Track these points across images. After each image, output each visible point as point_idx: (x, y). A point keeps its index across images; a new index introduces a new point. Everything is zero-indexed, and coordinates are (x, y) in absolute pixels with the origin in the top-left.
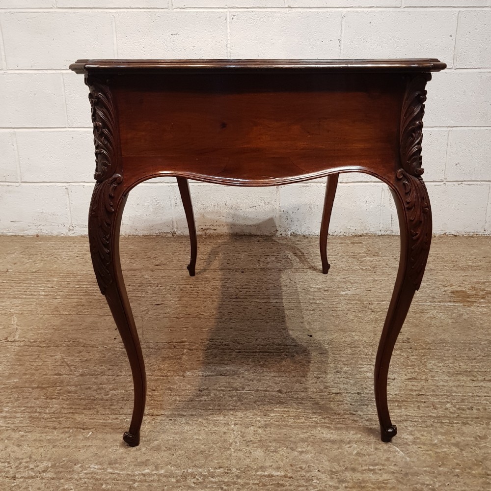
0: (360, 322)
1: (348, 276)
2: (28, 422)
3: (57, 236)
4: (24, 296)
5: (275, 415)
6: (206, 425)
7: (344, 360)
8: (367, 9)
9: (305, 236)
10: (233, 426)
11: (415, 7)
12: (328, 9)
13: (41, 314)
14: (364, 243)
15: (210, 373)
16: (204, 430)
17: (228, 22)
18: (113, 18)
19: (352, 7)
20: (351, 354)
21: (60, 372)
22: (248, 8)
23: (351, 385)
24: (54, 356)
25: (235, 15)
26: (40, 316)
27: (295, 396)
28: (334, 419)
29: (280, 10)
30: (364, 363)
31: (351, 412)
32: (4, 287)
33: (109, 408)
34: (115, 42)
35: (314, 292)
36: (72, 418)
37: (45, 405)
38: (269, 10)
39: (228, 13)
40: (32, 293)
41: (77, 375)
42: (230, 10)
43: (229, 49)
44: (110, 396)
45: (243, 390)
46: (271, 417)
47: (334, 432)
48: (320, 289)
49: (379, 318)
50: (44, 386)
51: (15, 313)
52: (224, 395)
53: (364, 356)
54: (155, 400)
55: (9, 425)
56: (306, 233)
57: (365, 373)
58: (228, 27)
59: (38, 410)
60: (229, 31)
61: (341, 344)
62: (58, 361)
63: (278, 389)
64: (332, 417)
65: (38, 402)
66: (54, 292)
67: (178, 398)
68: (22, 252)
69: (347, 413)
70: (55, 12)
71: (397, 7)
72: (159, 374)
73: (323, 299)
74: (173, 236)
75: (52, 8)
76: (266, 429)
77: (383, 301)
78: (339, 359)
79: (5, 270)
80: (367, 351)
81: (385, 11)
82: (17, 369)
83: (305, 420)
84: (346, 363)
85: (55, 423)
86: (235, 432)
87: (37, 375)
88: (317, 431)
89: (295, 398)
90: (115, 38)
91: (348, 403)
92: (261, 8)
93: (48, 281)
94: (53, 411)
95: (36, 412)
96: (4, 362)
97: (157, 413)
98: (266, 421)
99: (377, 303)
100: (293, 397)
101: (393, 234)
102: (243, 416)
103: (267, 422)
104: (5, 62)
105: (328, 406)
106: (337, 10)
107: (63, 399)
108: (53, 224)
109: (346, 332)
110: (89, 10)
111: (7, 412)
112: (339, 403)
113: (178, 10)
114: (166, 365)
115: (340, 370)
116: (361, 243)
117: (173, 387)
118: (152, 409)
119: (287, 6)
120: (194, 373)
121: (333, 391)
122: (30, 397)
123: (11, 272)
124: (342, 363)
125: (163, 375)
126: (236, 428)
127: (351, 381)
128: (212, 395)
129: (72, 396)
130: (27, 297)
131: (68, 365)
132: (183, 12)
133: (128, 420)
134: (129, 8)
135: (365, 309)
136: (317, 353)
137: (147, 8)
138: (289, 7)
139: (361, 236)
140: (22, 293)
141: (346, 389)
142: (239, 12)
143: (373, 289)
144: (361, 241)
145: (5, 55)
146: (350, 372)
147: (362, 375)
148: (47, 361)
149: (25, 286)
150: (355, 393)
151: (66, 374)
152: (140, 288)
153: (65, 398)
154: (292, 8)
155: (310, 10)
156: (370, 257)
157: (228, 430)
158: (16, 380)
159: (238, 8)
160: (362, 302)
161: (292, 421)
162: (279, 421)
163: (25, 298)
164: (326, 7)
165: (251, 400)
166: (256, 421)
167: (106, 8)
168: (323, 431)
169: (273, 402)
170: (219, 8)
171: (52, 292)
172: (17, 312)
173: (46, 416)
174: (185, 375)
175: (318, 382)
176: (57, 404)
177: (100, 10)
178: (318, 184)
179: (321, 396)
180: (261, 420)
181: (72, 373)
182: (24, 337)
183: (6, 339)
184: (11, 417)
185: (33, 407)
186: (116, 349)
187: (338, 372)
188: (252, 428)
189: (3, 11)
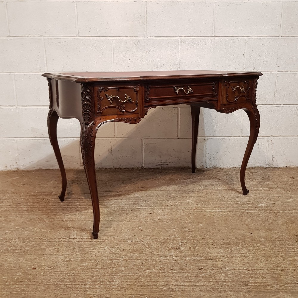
0: (277, 224)
1: (258, 194)
2: (105, 291)
3: (73, 169)
4: (69, 209)
5: (251, 284)
6: (213, 292)
7: (278, 249)
8: (260, 37)
9: (220, 168)
10: (229, 292)
11: (288, 36)
12: (238, 37)
13: (84, 221)
14: (258, 172)
15: (201, 258)
16: (213, 295)
17: (179, 45)
18: (112, 43)
19: (252, 36)
20: (279, 245)
21: (111, 258)
22: (191, 37)
23: (288, 264)
24: (103, 247)
25: (183, 41)
26: (85, 222)
27: (258, 272)
28: (287, 286)
29: (209, 38)
30: (290, 250)
31: (295, 282)
32: (54, 203)
33: (150, 281)
34: (113, 56)
35: (242, 205)
36: (131, 288)
37: (111, 279)
38: (203, 38)
39: (179, 40)
40: (73, 207)
41: (122, 259)
42: (180, 38)
43: (179, 60)
44: (147, 273)
45: (225, 269)
46: (250, 286)
47: (290, 295)
48: (244, 203)
49: (287, 222)
50: (105, 267)
51: (68, 220)
52: (216, 272)
53: (288, 246)
54: (175, 276)
55: (95, 293)
56: (222, 167)
57: (293, 257)
58: (179, 48)
59: (108, 283)
60: (179, 50)
61: (271, 239)
62: (107, 251)
63: (246, 268)
64: (285, 285)
65: (106, 278)
66: (86, 206)
67: (189, 275)
68: (56, 180)
69: (293, 282)
70: (78, 38)
71: (277, 36)
72: (171, 259)
73: (249, 209)
74: (142, 168)
75: (76, 36)
76: (250, 294)
77: (285, 210)
78: (274, 248)
79: (51, 192)
80: (289, 243)
81: (271, 39)
82: (84, 257)
83: (270, 287)
84: (279, 251)
85: (122, 291)
86: (232, 296)
87: (98, 260)
88: (281, 295)
89: (258, 274)
90: (113, 54)
91: (291, 276)
92: (198, 37)
93: (79, 199)
94: (117, 284)
95: (107, 285)
96: (74, 252)
97: (180, 284)
98: (247, 289)
99: (282, 211)
100: (257, 273)
101: (274, 167)
102: (232, 285)
103: (249, 289)
104: (46, 68)
105: (280, 278)
106: (243, 38)
107: (120, 276)
108: (71, 162)
109: (271, 231)
110: (98, 38)
111: (89, 285)
112: (286, 276)
113: (150, 38)
114: (173, 253)
115: (278, 255)
116: (256, 173)
117: (183, 267)
118: (176, 281)
119: (214, 36)
120: (192, 258)
121: (279, 269)
122: (99, 274)
123: (54, 193)
124: (277, 251)
125: (173, 259)
126: (231, 293)
127: (287, 262)
128: (208, 272)
129: (125, 274)
130: (71, 209)
131: (114, 253)
132: (153, 39)
133: (165, 289)
134: (121, 37)
135: (276, 216)
136: (260, 244)
137: (132, 37)
138: (215, 36)
139: (255, 168)
140: (66, 206)
141: (286, 267)
142: (186, 39)
143: (276, 203)
144: (256, 172)
145: (47, 63)
146: (284, 256)
147: (292, 258)
148: (100, 251)
149: (67, 202)
150: (292, 270)
151: (115, 260)
152: (136, 203)
153: (121, 275)
154: (216, 36)
155: (227, 38)
156: (266, 182)
157: (227, 294)
158: (86, 264)
159: (185, 37)
160: (273, 211)
161: (263, 288)
162: (255, 289)
163: (70, 210)
164: (237, 36)
165: (233, 275)
166: (242, 288)
167: (108, 37)
168: (284, 294)
169: (247, 276)
170: (174, 37)
171: (85, 206)
172: (70, 219)
173: (114, 287)
174: (186, 259)
175: (268, 263)
176: (118, 279)
177: (104, 38)
178: (229, 137)
179: (273, 272)
180: (244, 288)
181: (118, 258)
182: (80, 235)
183: (70, 237)
184: (94, 288)
185: (104, 281)
186: (138, 243)
187: (277, 256)
188: (241, 293)
189: (47, 38)
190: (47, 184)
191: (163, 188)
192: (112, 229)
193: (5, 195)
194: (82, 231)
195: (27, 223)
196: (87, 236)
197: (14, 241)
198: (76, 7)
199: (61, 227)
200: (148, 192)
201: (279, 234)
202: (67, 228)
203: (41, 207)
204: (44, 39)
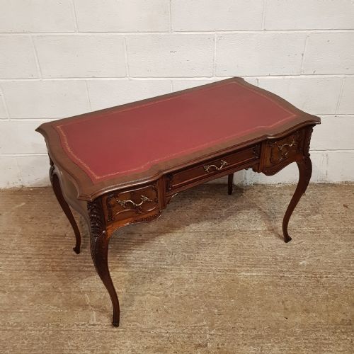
1: (302, 240)
4: (86, 269)
8: (327, 31)
12: (296, 32)
17: (215, 42)
19: (316, 29)
22: (231, 31)
24: (125, 343)
25: (221, 37)
29: (257, 32)
32: (69, 257)
35: (281, 262)
39: (216, 35)
42: (217, 32)
43: (215, 62)
48: (284, 258)
49: (329, 296)
51: (85, 291)
53: (324, 341)
58: (215, 46)
60: (216, 48)
61: (307, 328)
62: (129, 349)
73: (288, 271)
77: (329, 273)
78: (309, 345)
79: (64, 234)
80: (325, 335)
92: (242, 31)
99: (325, 276)
104: (40, 73)
106: (303, 32)
109: (308, 313)
110: (104, 33)
113: (176, 33)
119: (263, 29)
132: (180, 35)
134: (136, 32)
135: (318, 284)
136: (294, 338)
137: (151, 32)
138: (265, 30)
140: (83, 264)
142: (225, 34)
148: (122, 349)
149: (83, 256)
152: (162, 257)
154: (267, 30)
155: (281, 32)
156: (314, 215)
159: (224, 31)
163: (87, 271)
164: (295, 30)
167: (119, 32)
170: (208, 31)
172: (87, 290)
177: (113, 34)
182: (100, 320)
183: (89, 322)
186: (163, 334)
190: (59, 218)
191: (194, 227)
192: (134, 308)
193: (12, 240)
194: (102, 312)
195: (41, 295)
196: (107, 321)
197: (30, 328)
199: (79, 305)
200: (175, 235)
201: (317, 320)
202: (85, 307)
203: (54, 264)
204: (33, 37)
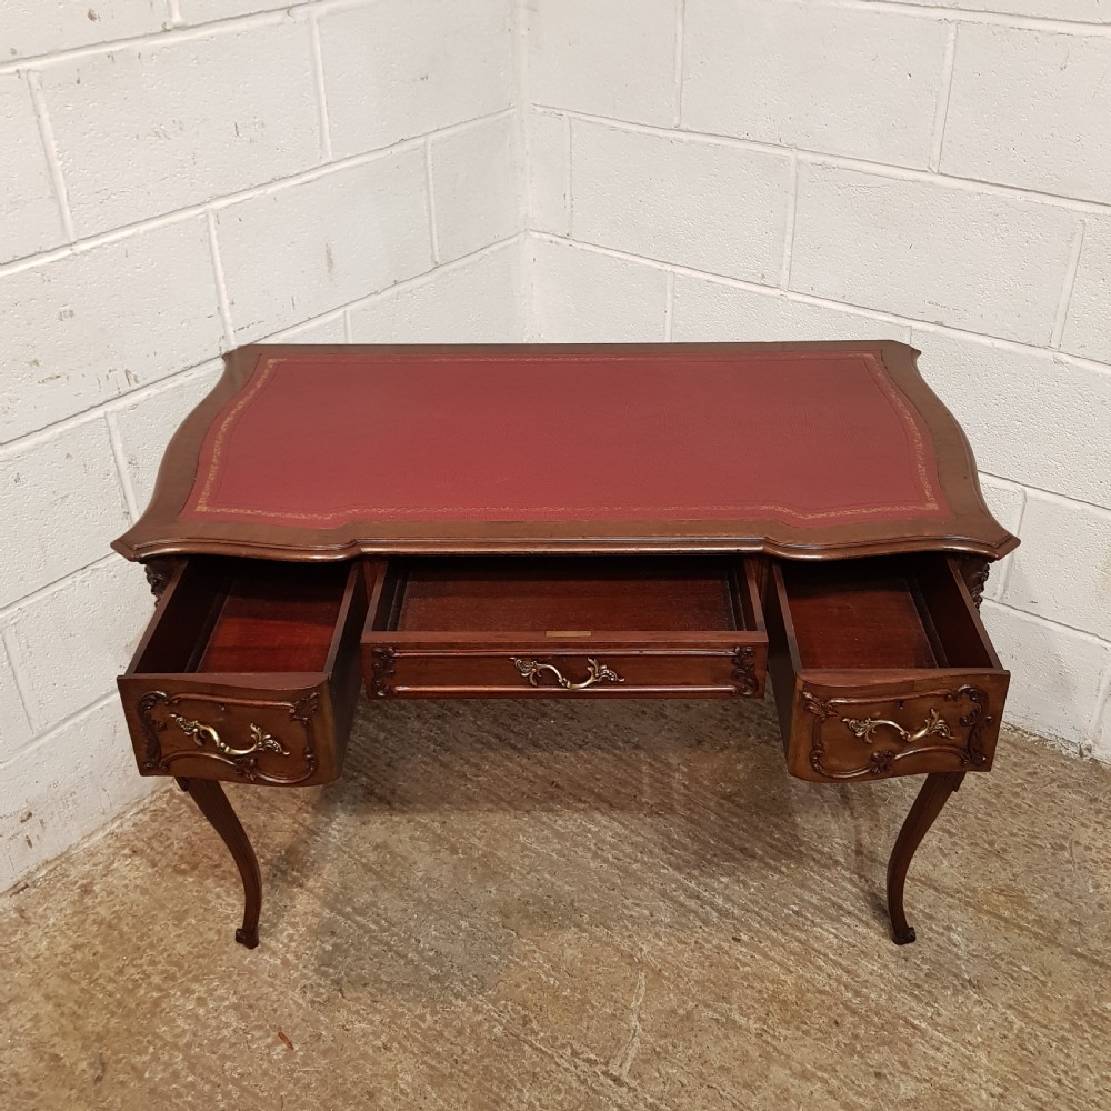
70: (932, 183)
75: (926, 171)
189: (810, 158)
198: (951, 46)
204: (799, 161)
